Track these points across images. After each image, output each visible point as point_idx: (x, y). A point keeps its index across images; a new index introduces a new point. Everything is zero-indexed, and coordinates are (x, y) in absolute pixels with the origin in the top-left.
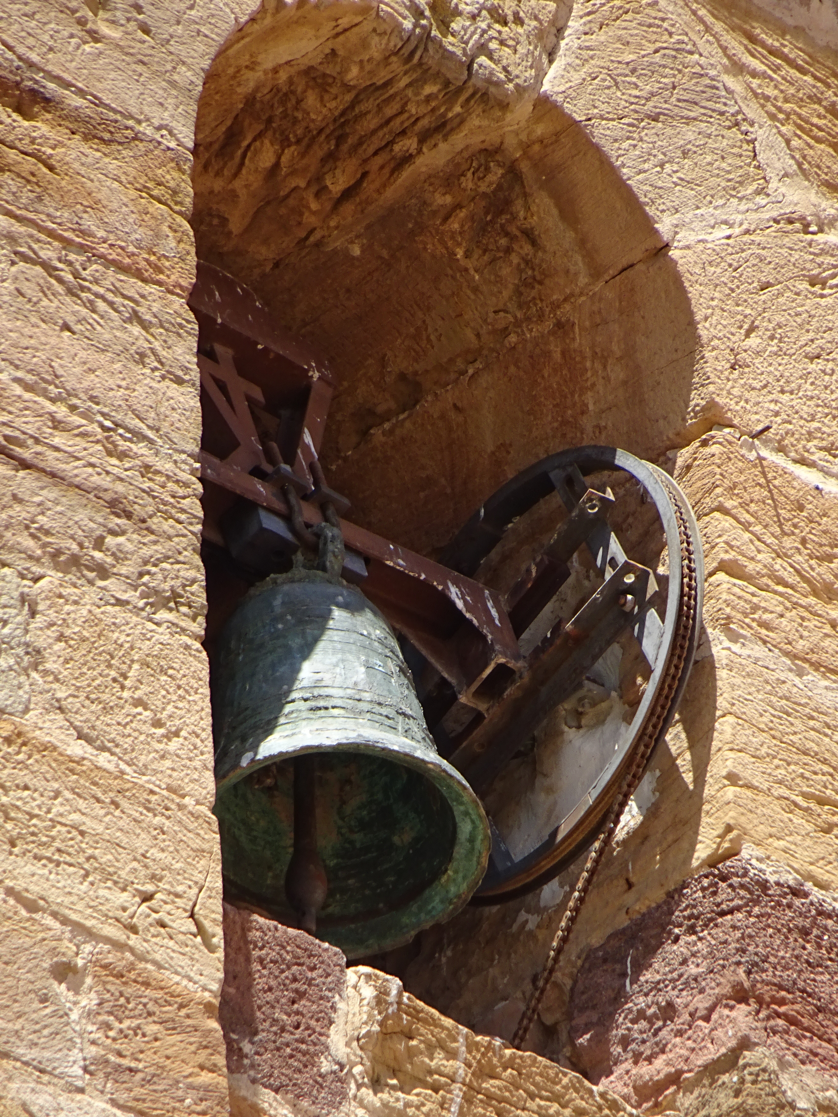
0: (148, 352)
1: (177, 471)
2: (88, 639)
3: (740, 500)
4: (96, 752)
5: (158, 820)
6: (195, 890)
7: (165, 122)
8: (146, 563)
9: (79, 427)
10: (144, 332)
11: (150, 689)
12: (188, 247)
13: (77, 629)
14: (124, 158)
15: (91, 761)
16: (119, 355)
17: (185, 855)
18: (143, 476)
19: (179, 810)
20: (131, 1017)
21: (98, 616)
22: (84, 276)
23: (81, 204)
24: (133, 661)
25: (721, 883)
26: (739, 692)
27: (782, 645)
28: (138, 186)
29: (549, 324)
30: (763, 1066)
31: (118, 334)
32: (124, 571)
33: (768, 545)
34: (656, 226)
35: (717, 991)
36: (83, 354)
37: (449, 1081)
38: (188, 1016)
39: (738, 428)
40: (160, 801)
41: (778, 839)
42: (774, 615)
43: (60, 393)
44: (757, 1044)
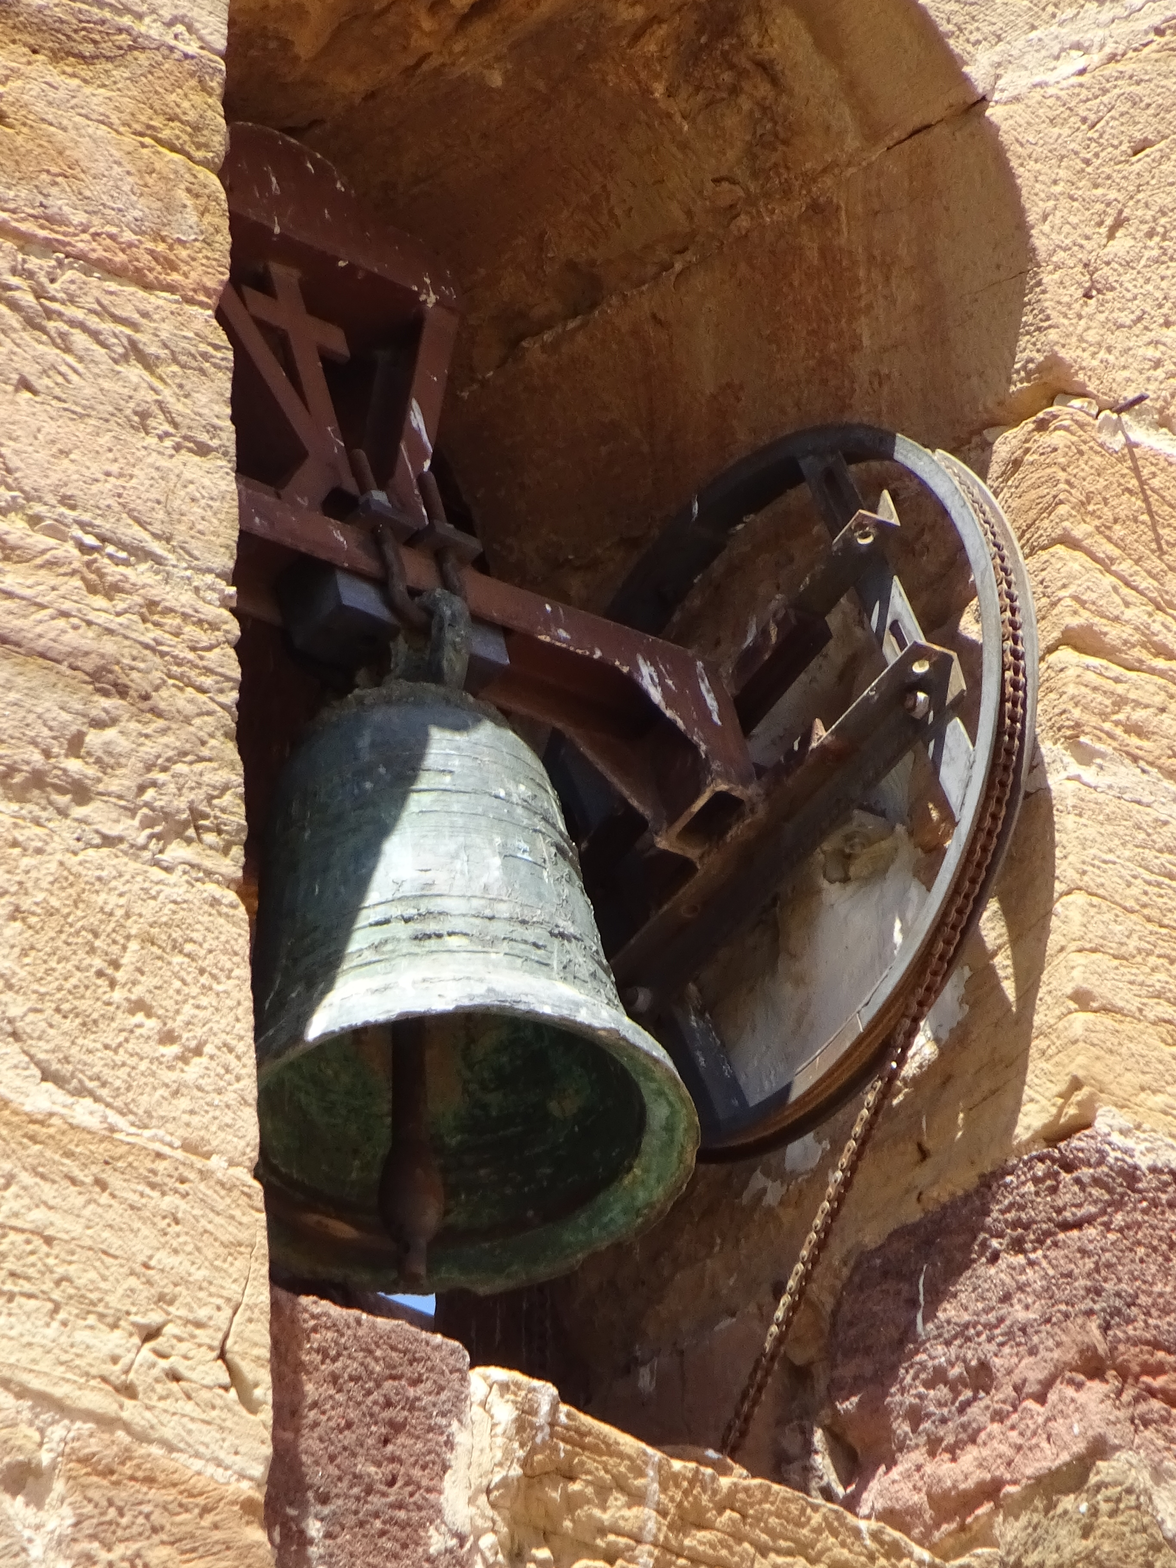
0: (155, 409)
1: (200, 605)
2: (58, 910)
3: (1097, 522)
4: (70, 1100)
5: (169, 1202)
6: (228, 1312)
7: (180, 12)
8: (149, 768)
9: (43, 552)
10: (146, 375)
11: (157, 981)
12: (217, 221)
13: (40, 896)
14: (115, 83)
15: (62, 1117)
16: (107, 421)
17: (211, 1256)
18: (145, 620)
19: (202, 1180)
20: (127, 1540)
21: (74, 870)
22: (53, 293)
23: (48, 172)
24: (128, 938)
25: (1063, 1174)
26: (1093, 851)
27: (1164, 760)
28: (138, 127)
29: (799, 206)
30: (1127, 1484)
31: (106, 384)
32: (114, 785)
33: (1141, 593)
34: (966, 69)
35: (1056, 1354)
36: (50, 428)
37: (632, 1543)
38: (216, 1526)
39: (1094, 397)
40: (171, 1170)
41: (1155, 1092)
42: (1152, 710)
43: (14, 498)
44: (1117, 1448)
